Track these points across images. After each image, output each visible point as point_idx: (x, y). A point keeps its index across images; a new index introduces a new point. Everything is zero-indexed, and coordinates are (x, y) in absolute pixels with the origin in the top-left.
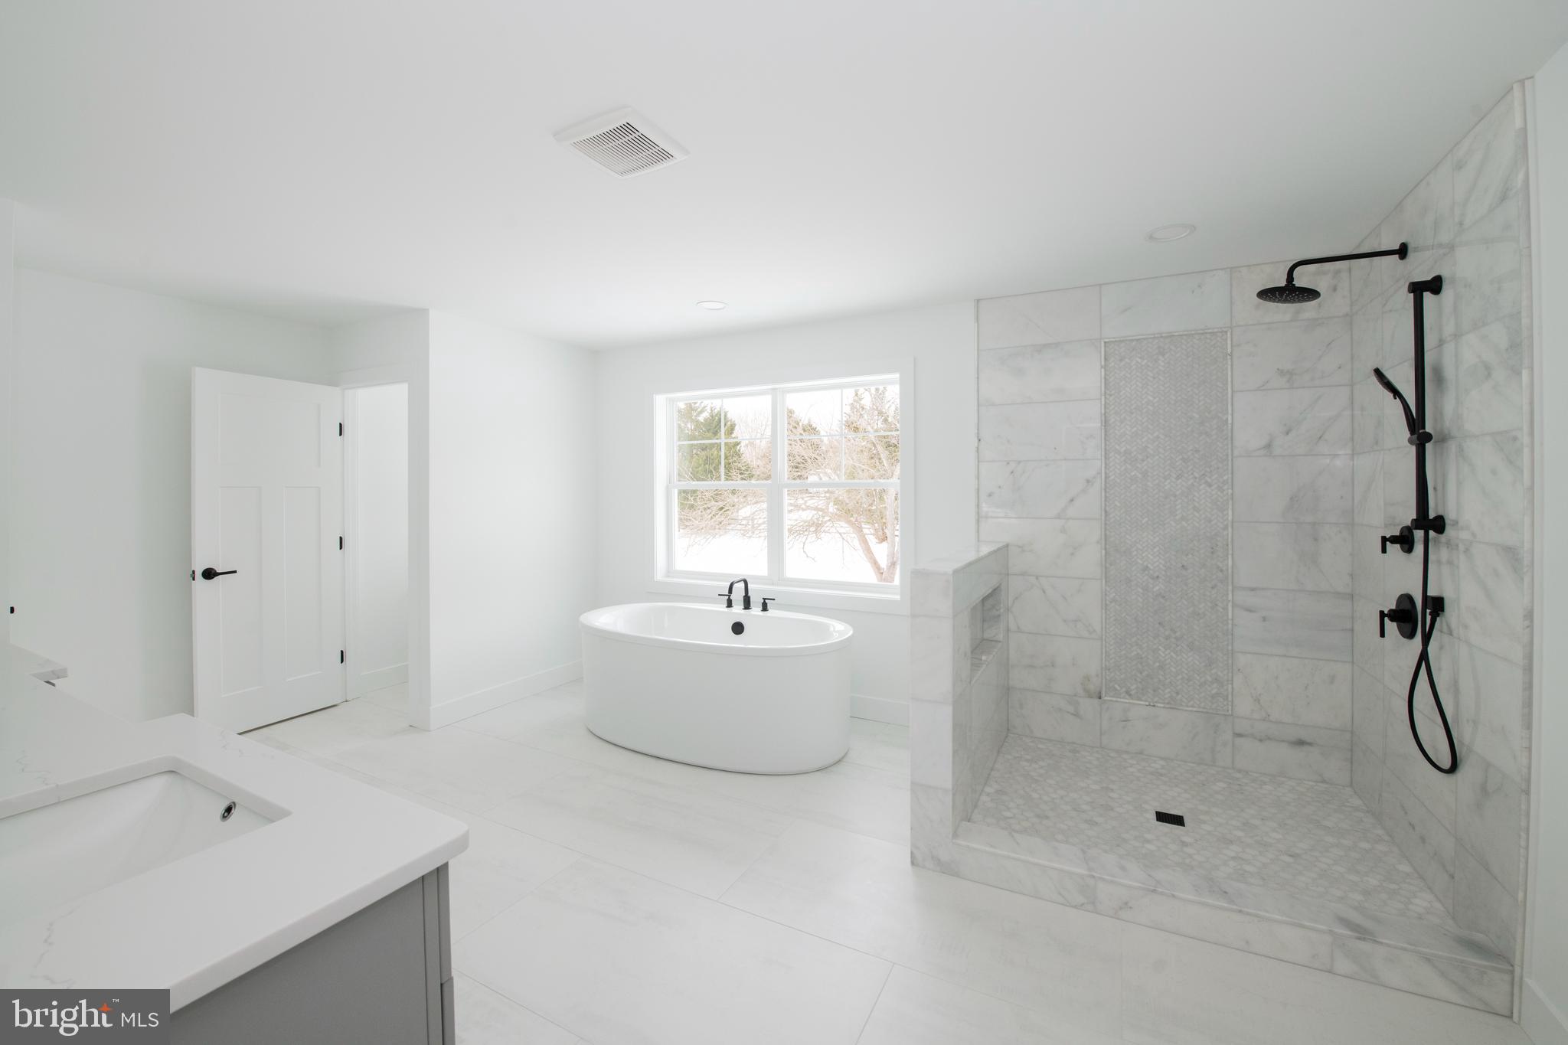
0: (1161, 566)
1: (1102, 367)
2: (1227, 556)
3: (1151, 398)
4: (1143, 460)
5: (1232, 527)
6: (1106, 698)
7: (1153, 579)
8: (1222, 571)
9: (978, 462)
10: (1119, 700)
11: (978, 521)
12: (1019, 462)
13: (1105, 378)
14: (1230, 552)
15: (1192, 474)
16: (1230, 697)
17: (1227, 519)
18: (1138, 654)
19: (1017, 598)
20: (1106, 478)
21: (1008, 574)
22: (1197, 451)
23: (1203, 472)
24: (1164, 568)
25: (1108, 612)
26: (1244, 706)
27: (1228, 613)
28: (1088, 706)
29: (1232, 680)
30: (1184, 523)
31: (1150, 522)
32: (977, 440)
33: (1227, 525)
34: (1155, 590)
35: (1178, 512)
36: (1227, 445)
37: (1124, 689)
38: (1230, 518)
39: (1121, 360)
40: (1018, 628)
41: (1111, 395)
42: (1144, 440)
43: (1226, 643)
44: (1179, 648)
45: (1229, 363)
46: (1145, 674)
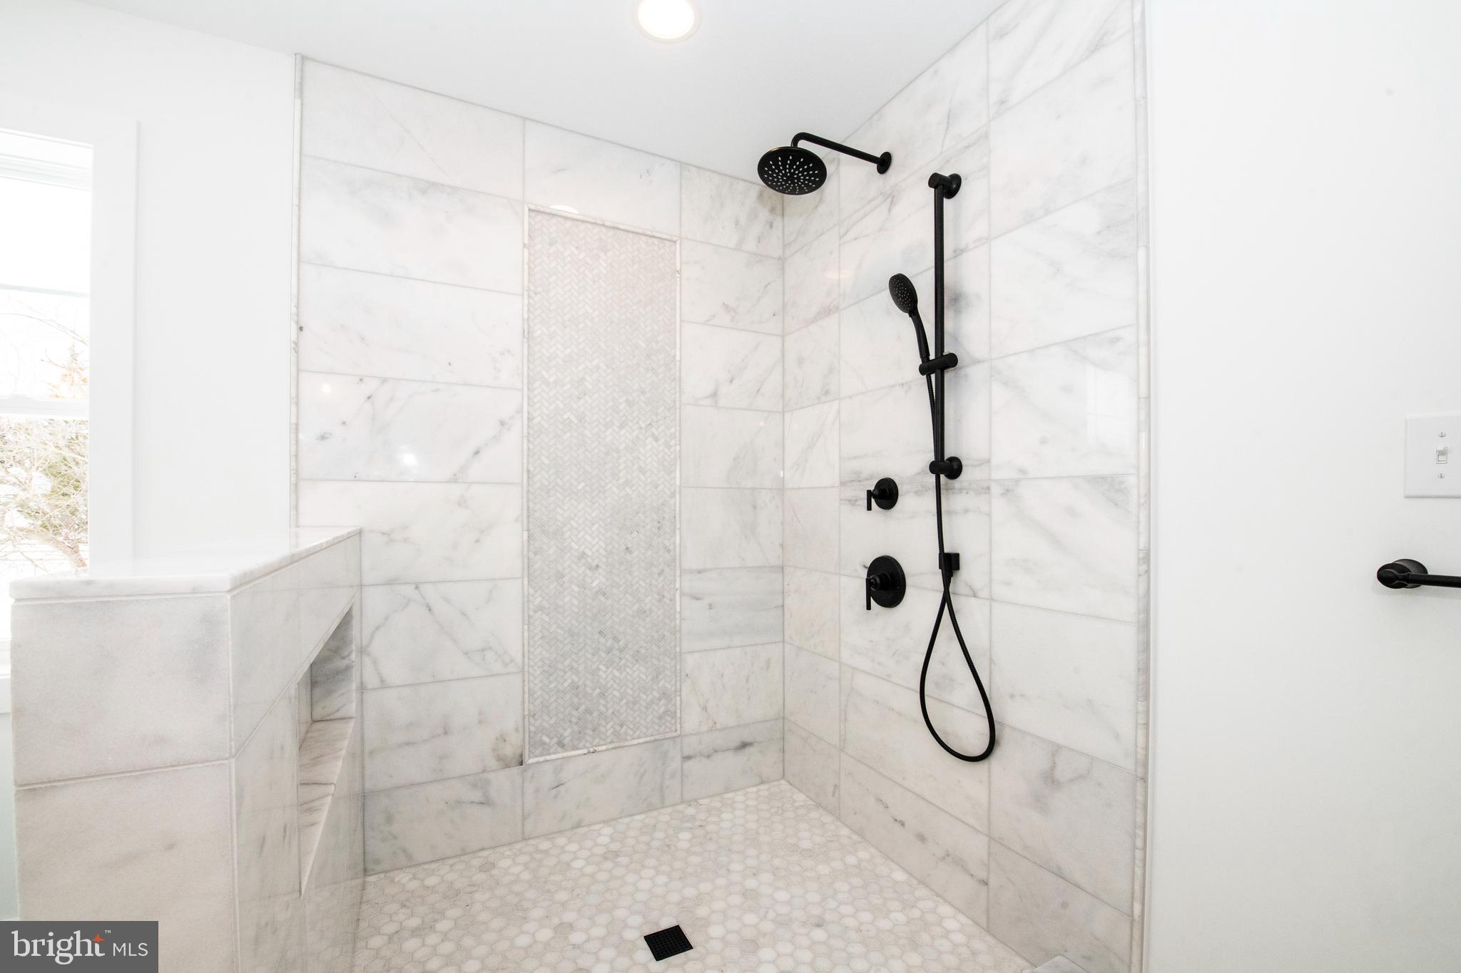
0: (601, 550)
1: (524, 245)
2: (674, 531)
3: (591, 311)
4: (579, 398)
5: (680, 495)
6: (531, 761)
7: (590, 568)
8: (669, 551)
9: (298, 370)
10: (548, 758)
11: (296, 488)
12: (384, 380)
13: (528, 264)
14: (678, 527)
15: (637, 423)
16: (678, 711)
17: (675, 483)
18: (573, 682)
19: (377, 628)
20: (529, 419)
21: (361, 586)
22: (643, 392)
23: (649, 422)
24: (604, 553)
25: (532, 628)
26: (692, 720)
27: (675, 605)
28: (503, 782)
29: (681, 691)
30: (628, 489)
31: (587, 489)
32: (294, 328)
33: (675, 491)
34: (595, 584)
35: (621, 475)
36: (675, 388)
37: (555, 740)
38: (678, 483)
39: (551, 244)
40: (382, 681)
41: (536, 294)
42: (580, 368)
43: (673, 643)
44: (623, 662)
45: (678, 283)
46: (582, 708)
